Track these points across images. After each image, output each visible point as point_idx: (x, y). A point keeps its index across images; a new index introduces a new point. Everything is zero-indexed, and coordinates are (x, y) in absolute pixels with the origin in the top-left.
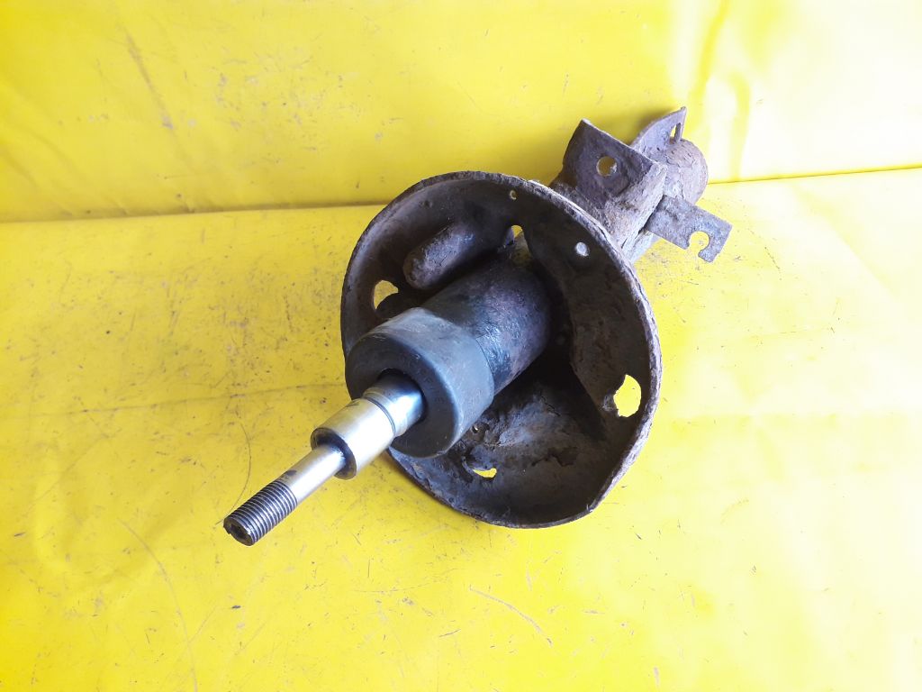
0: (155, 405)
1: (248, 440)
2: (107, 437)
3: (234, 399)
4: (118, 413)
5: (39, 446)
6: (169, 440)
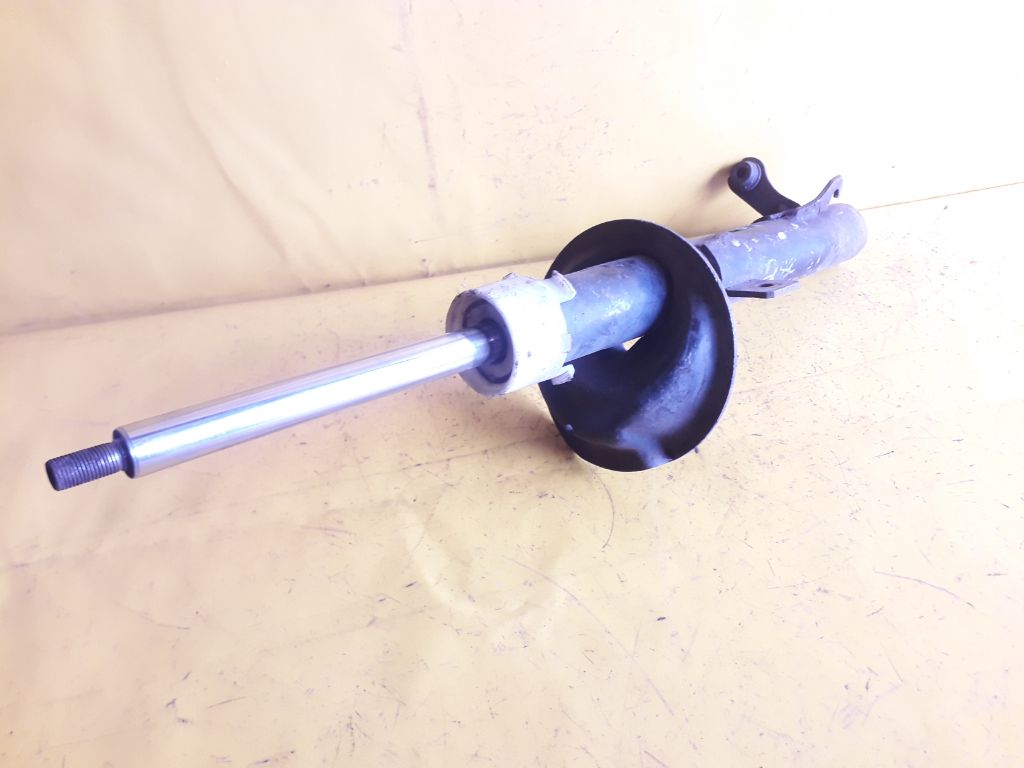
0: (486, 451)
2: (452, 485)
4: (453, 463)
5: (386, 503)
6: (516, 480)
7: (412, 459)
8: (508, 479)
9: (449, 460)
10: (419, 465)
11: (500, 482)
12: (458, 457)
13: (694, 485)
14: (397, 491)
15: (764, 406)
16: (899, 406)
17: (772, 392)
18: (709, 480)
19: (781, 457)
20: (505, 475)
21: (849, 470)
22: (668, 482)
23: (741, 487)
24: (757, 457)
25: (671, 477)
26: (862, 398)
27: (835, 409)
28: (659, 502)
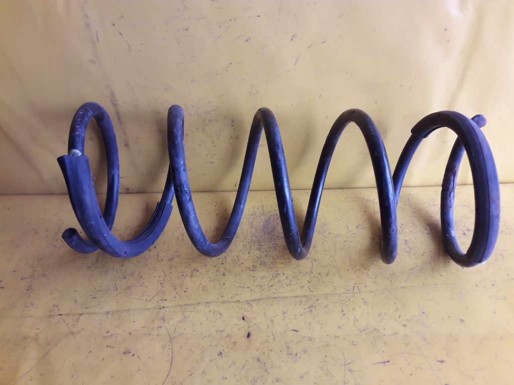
0: (108, 312)
1: (171, 340)
2: (74, 334)
3: (162, 310)
4: (83, 318)
5: (25, 338)
6: (116, 337)
7: (59, 310)
8: (112, 335)
9: (81, 314)
10: (60, 315)
11: (105, 337)
12: (88, 313)
13: (234, 363)
14: (38, 331)
15: (309, 309)
16: (405, 326)
17: (317, 300)
18: (247, 361)
19: (305, 351)
20: (112, 332)
21: (350, 371)
22: (217, 357)
23: (266, 371)
24: (288, 348)
25: (221, 353)
26: (380, 315)
27: (357, 320)
28: (203, 372)
